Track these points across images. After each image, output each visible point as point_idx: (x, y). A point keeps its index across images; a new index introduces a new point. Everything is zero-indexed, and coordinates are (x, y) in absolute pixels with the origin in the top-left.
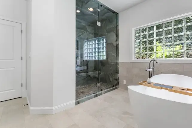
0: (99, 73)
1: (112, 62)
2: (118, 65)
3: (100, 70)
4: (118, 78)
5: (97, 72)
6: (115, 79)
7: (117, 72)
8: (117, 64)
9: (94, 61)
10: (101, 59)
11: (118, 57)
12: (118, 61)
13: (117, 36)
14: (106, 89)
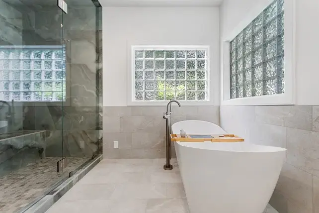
0: (44, 136)
1: (84, 107)
2: (102, 112)
3: (46, 127)
4: (102, 139)
5: (38, 133)
6: (92, 143)
7: (98, 127)
8: (98, 110)
9: (22, 105)
10: (54, 100)
11: (102, 96)
12: (100, 105)
13: (99, 51)
14: (79, 169)
